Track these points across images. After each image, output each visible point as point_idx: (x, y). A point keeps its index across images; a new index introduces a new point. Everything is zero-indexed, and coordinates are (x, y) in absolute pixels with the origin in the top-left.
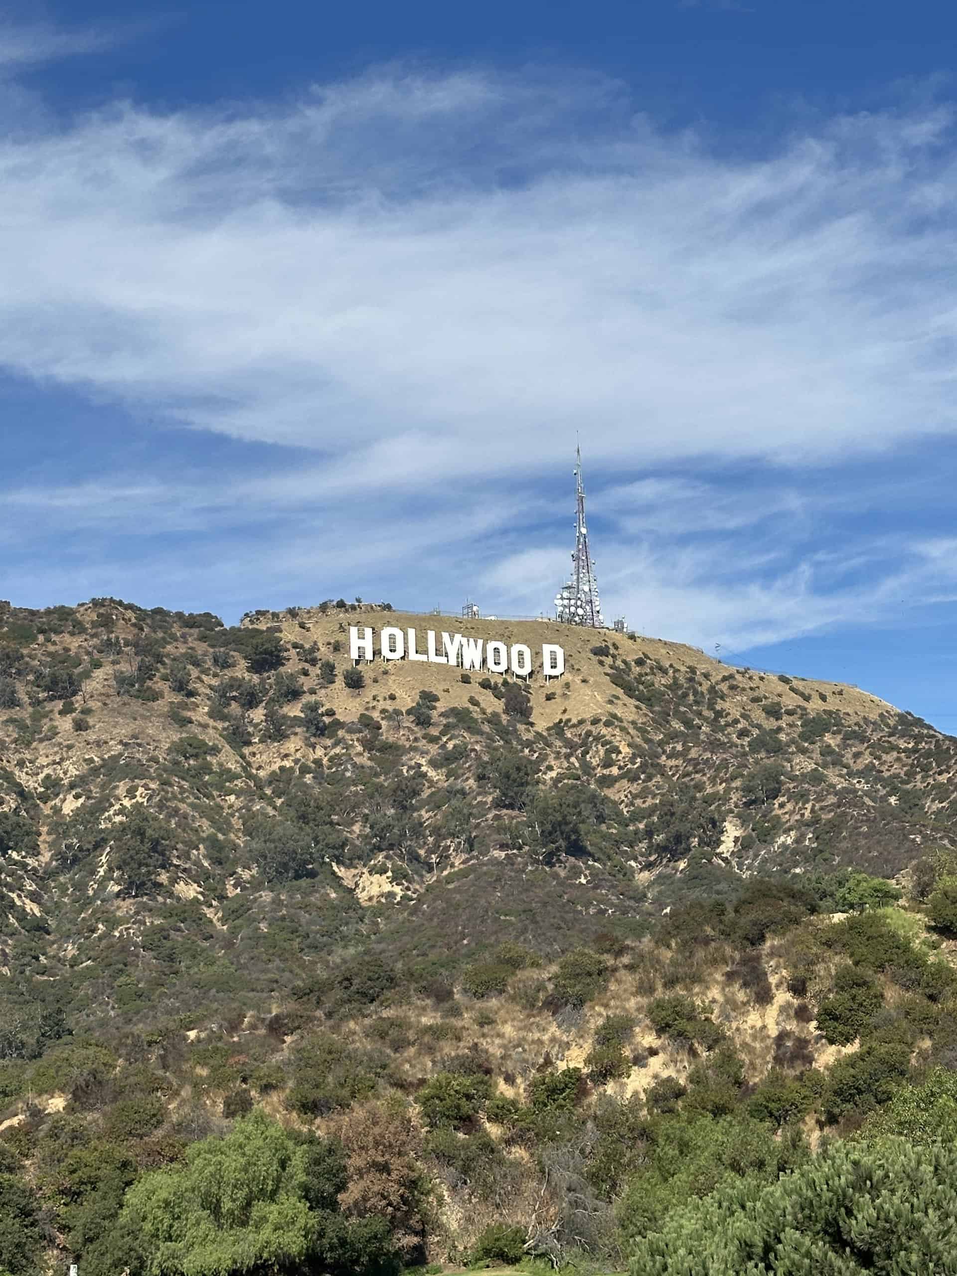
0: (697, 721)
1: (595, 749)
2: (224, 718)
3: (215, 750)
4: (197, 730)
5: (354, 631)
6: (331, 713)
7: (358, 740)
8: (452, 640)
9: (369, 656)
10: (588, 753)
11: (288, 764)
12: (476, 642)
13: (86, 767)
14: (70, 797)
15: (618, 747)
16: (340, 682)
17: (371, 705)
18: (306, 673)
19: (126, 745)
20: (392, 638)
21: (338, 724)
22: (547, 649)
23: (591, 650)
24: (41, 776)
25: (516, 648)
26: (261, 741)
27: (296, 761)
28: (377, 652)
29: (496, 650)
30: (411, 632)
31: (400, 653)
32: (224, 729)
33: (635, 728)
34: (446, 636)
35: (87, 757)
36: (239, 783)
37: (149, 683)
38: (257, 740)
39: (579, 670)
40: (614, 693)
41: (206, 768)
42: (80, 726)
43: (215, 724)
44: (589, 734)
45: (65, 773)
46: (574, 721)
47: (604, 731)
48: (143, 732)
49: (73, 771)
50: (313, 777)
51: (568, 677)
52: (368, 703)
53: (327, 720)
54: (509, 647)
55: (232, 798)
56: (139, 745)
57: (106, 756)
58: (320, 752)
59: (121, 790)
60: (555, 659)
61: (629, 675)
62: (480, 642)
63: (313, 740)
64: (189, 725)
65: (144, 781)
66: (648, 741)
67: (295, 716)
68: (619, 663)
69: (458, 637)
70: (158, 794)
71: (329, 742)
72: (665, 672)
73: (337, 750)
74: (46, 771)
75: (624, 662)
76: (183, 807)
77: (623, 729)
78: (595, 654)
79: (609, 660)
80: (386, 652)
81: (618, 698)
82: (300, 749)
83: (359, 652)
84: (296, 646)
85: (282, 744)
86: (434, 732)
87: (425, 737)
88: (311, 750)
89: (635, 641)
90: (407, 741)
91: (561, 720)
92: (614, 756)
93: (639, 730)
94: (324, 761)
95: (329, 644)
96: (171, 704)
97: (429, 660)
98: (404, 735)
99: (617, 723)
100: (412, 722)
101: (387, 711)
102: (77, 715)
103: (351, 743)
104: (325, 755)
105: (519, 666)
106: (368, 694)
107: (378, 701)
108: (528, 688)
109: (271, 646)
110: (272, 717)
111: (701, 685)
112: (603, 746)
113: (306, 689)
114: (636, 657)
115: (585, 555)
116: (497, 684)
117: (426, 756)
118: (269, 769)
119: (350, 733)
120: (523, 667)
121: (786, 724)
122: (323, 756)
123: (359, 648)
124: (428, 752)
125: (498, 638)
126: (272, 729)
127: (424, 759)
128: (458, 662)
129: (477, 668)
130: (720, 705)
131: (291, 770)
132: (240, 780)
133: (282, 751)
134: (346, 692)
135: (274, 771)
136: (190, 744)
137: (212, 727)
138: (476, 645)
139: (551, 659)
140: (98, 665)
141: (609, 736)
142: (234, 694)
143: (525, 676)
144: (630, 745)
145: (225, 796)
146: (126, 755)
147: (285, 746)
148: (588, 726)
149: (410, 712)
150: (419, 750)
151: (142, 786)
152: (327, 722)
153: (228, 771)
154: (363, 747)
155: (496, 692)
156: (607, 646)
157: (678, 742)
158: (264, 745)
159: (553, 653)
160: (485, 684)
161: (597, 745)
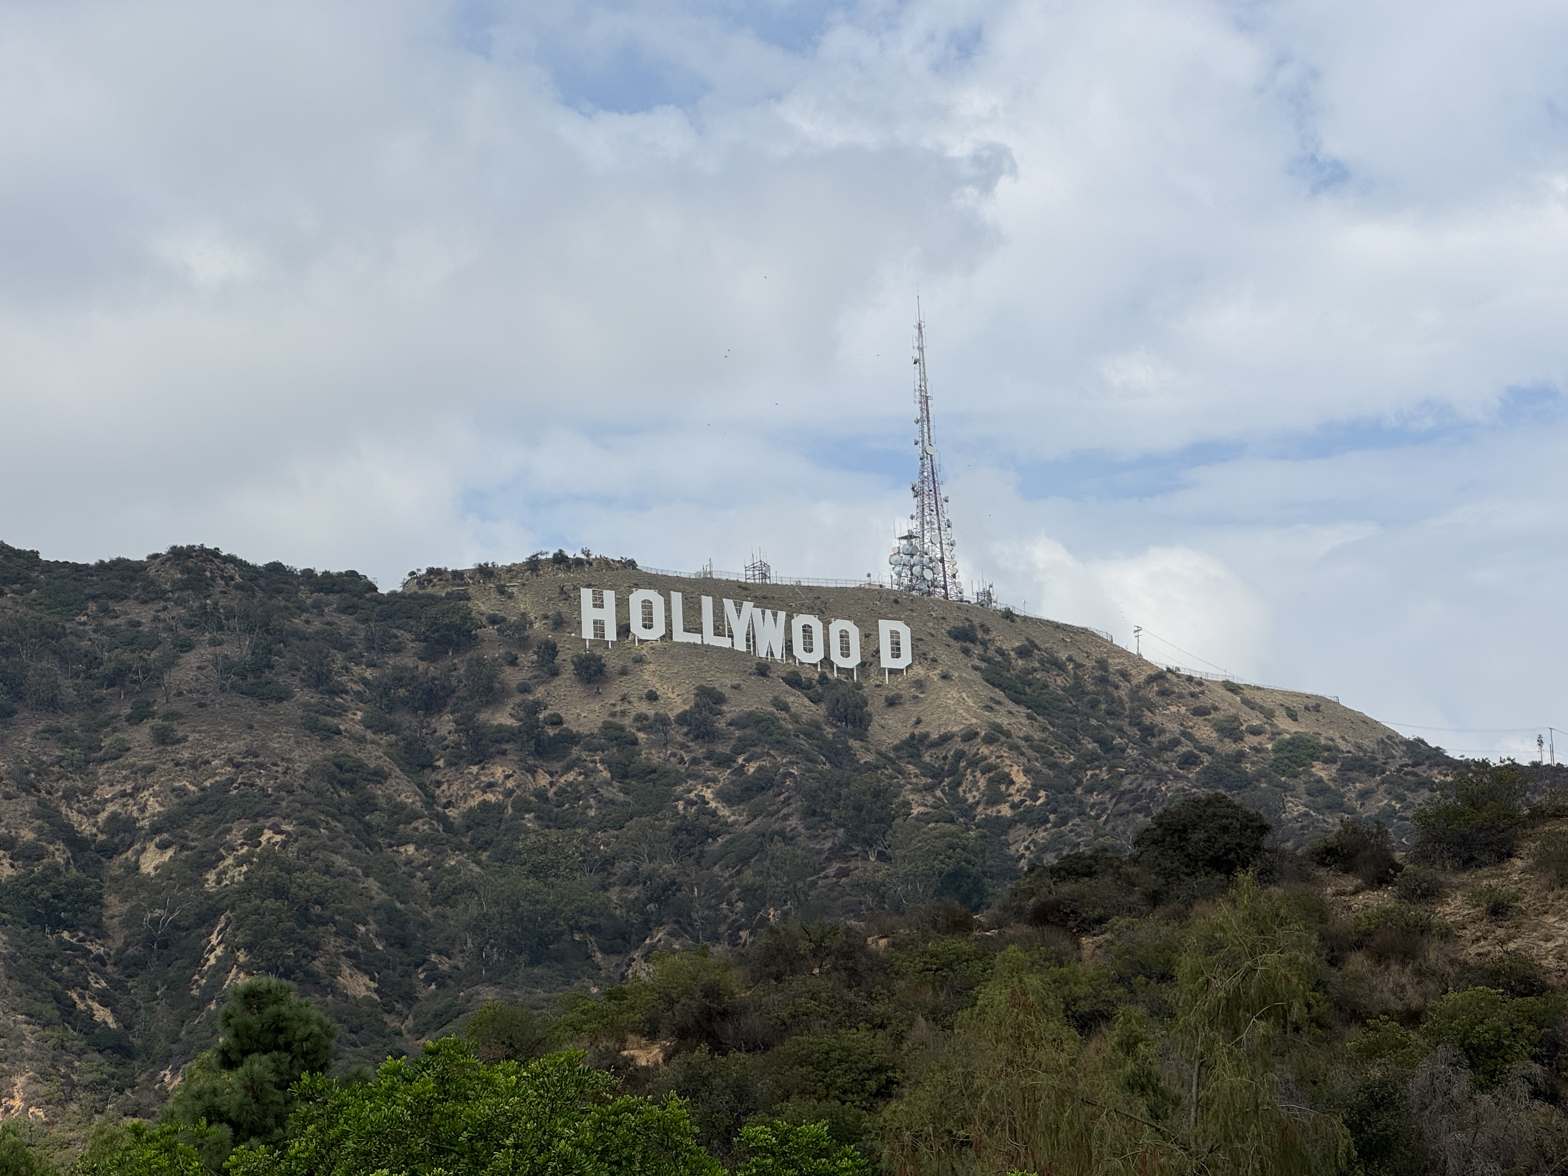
0: (1118, 740)
1: (971, 778)
2: (389, 728)
3: (379, 776)
4: (347, 745)
5: (586, 595)
6: (556, 721)
7: (602, 762)
8: (739, 611)
9: (611, 635)
10: (959, 784)
11: (490, 797)
12: (775, 615)
13: (176, 801)
14: (151, 847)
15: (1009, 775)
16: (568, 672)
17: (618, 708)
18: (513, 662)
19: (237, 766)
20: (647, 606)
21: (572, 739)
22: (885, 627)
23: (949, 632)
24: (103, 816)
25: (838, 626)
26: (450, 764)
27: (509, 793)
28: (624, 630)
29: (807, 629)
30: (677, 598)
31: (658, 630)
32: (391, 745)
33: (1031, 747)
34: (729, 605)
35: (176, 784)
36: (422, 826)
37: (268, 675)
38: (441, 763)
39: (934, 660)
40: (992, 695)
41: (367, 805)
42: (163, 738)
43: (376, 738)
44: (960, 755)
45: (142, 810)
46: (935, 736)
47: (984, 750)
48: (264, 746)
49: (154, 807)
50: (536, 818)
51: (920, 671)
52: (614, 705)
53: (551, 732)
54: (826, 625)
55: (411, 849)
56: (261, 766)
57: (208, 784)
58: (543, 780)
59: (236, 835)
60: (898, 643)
61: (1008, 671)
62: (782, 615)
63: (531, 761)
64: (336, 737)
65: (271, 821)
66: (1053, 766)
67: (503, 726)
68: (991, 653)
69: (748, 606)
70: (296, 840)
71: (557, 766)
72: (1060, 667)
73: (571, 777)
74: (110, 808)
75: (1000, 652)
76: (340, 861)
77: (1013, 747)
78: (956, 638)
79: (977, 650)
80: (637, 628)
81: (999, 703)
82: (511, 775)
83: (595, 629)
84: (494, 620)
85: (483, 768)
86: (722, 749)
87: (709, 756)
88: (530, 777)
89: (1013, 621)
90: (680, 763)
91: (913, 736)
92: (1003, 787)
93: (1037, 749)
94: (551, 793)
95: (546, 617)
96: (306, 706)
97: (705, 643)
98: (674, 755)
99: (1003, 739)
100: (686, 734)
101: (646, 718)
102: (157, 722)
103: (591, 765)
104: (552, 784)
105: (842, 655)
106: (613, 694)
107: (629, 702)
108: (859, 686)
109: (456, 619)
110: (466, 725)
111: (1117, 687)
112: (983, 773)
113: (513, 685)
114: (1017, 644)
115: (932, 488)
116: (810, 680)
117: (712, 785)
118: (462, 805)
119: (590, 750)
120: (848, 656)
121: (1250, 748)
122: (548, 786)
123: (595, 622)
124: (715, 780)
125: (810, 610)
126: (464, 745)
127: (709, 791)
128: (748, 646)
129: (778, 656)
130: (1148, 718)
131: (500, 807)
132: (421, 821)
133: (483, 778)
134: (578, 690)
135: (471, 809)
136: (340, 767)
137: (373, 742)
138: (775, 620)
139: (892, 643)
140: (187, 646)
141: (994, 758)
142: (402, 692)
143: (852, 670)
144: (1026, 772)
145: (398, 846)
146: (239, 781)
147: (487, 771)
148: (958, 744)
149: (682, 719)
150: (700, 777)
151: (269, 828)
152: (551, 733)
153: (402, 806)
154: (611, 772)
155: (810, 692)
156: (972, 627)
157: (1100, 768)
158: (453, 769)
159: (895, 635)
160: (794, 681)
161: (974, 772)
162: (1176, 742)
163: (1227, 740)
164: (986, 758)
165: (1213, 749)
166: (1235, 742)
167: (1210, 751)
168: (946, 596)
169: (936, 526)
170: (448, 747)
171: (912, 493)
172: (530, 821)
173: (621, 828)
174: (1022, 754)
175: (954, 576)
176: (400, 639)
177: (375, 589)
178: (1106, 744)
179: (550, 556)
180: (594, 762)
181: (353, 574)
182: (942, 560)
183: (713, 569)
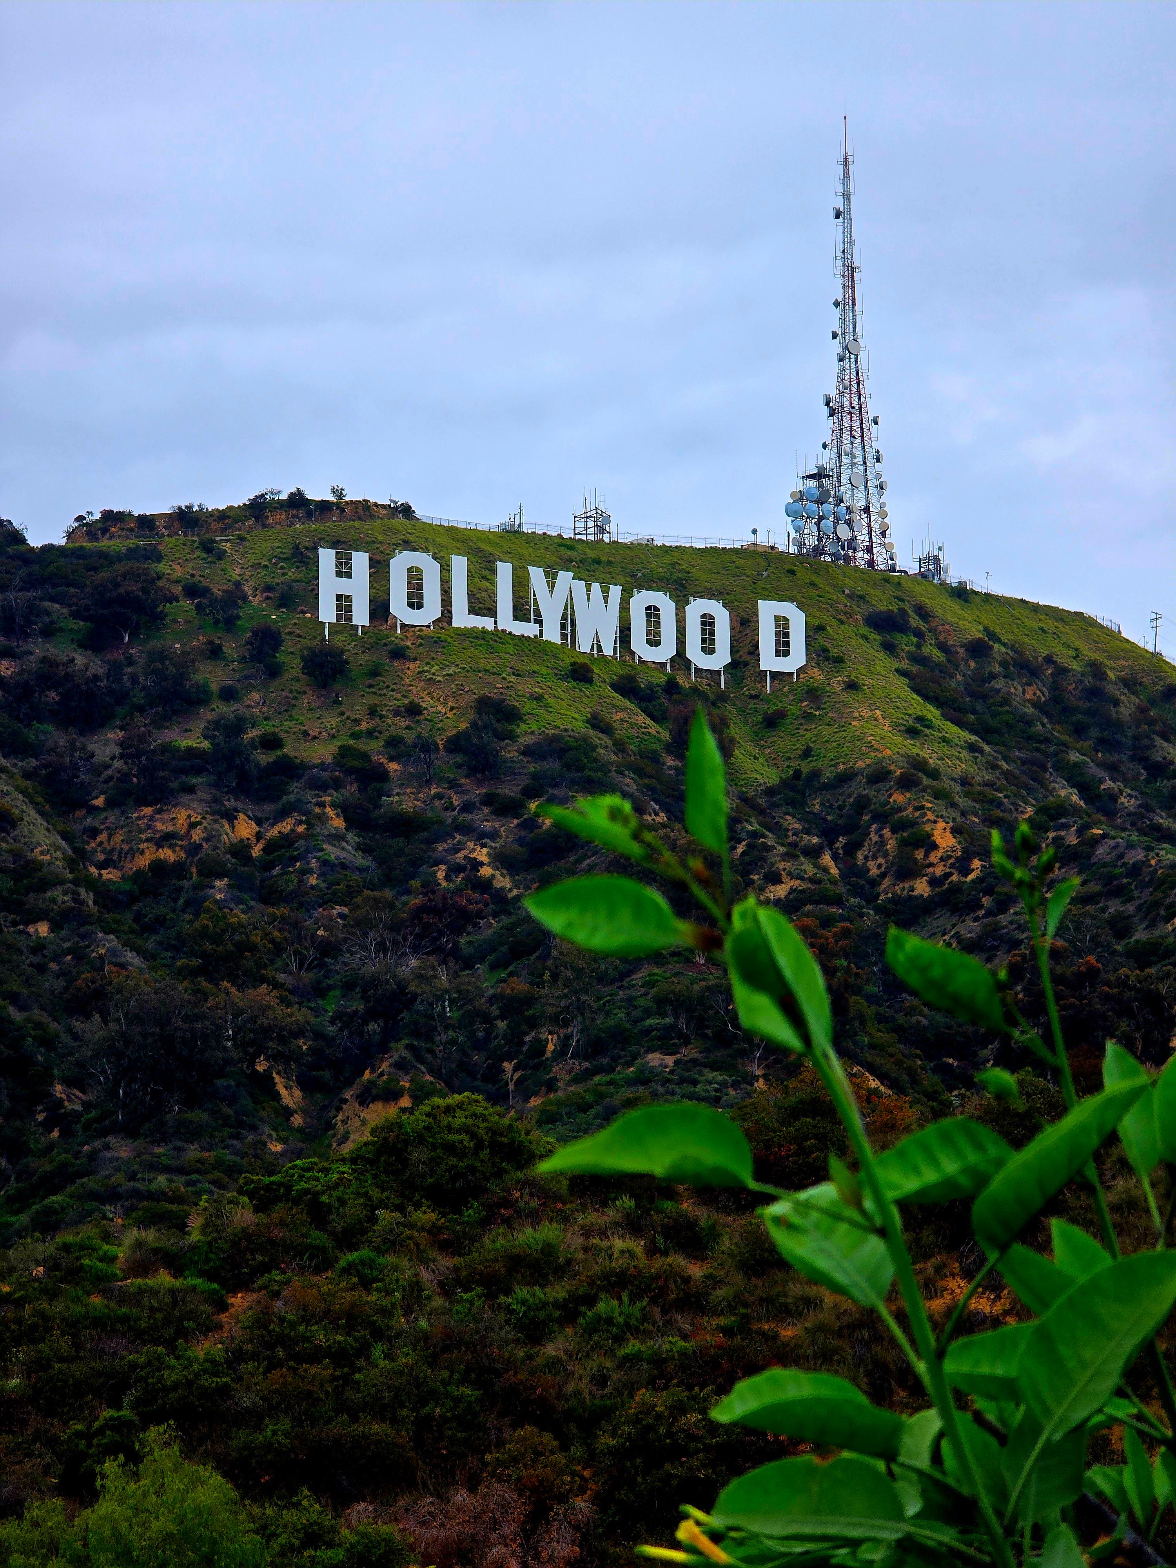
0: (1109, 784)
1: (875, 838)
2: (26, 750)
5: (327, 558)
6: (271, 742)
7: (333, 805)
8: (551, 586)
9: (361, 616)
10: (859, 845)
11: (167, 854)
12: (605, 592)
15: (930, 835)
16: (295, 671)
17: (364, 727)
18: (215, 653)
20: (415, 575)
21: (293, 770)
22: (768, 610)
23: (867, 619)
25: (697, 608)
26: (111, 803)
27: (194, 849)
28: (380, 610)
29: (652, 613)
30: (460, 564)
31: (431, 610)
32: (27, 775)
33: (968, 794)
34: (536, 575)
36: (60, 896)
38: (99, 802)
39: (839, 660)
44: (862, 805)
46: (829, 775)
47: (898, 798)
50: (230, 886)
51: (817, 677)
52: (356, 721)
53: (264, 758)
54: (681, 604)
55: (43, 929)
58: (245, 829)
60: (786, 635)
61: (952, 677)
62: (616, 591)
63: (229, 802)
66: (999, 823)
67: (189, 749)
69: (565, 577)
71: (269, 808)
72: (1033, 671)
73: (286, 826)
75: (943, 648)
77: (941, 794)
78: (877, 627)
79: (907, 645)
80: (399, 607)
82: (199, 823)
83: (339, 608)
84: (192, 591)
85: (160, 812)
86: (510, 789)
87: (489, 800)
88: (227, 826)
89: (968, 601)
90: (447, 809)
91: (797, 774)
92: (921, 853)
93: (977, 797)
94: (256, 851)
95: (269, 588)
97: (500, 628)
98: (439, 796)
99: (927, 781)
100: (459, 766)
101: (403, 741)
103: (317, 810)
104: (259, 836)
105: (704, 650)
106: (358, 701)
107: (381, 717)
108: (726, 697)
109: (136, 589)
110: (137, 749)
112: (894, 831)
113: (214, 688)
114: (970, 636)
116: (653, 689)
117: (490, 842)
118: (128, 865)
119: (317, 788)
120: (712, 652)
122: (253, 839)
123: (339, 597)
124: (494, 835)
125: (658, 584)
126: (134, 776)
127: (484, 850)
128: (564, 636)
129: (608, 651)
131: (179, 870)
132: (60, 888)
133: (159, 826)
134: (309, 696)
135: (139, 873)
138: (606, 599)
139: (777, 635)
141: (910, 809)
142: (53, 696)
143: (718, 672)
144: (956, 831)
145: (26, 925)
147: (166, 816)
148: (861, 787)
149: (455, 743)
150: (474, 831)
152: (263, 763)
153: (37, 866)
154: (346, 820)
155: (650, 705)
156: (904, 610)
157: (1067, 827)
158: (117, 812)
159: (781, 622)
160: (629, 689)
161: (881, 829)
164: (900, 810)
168: (871, 564)
169: (859, 460)
170: (109, 779)
171: (826, 411)
172: (220, 890)
173: (353, 904)
174: (953, 805)
175: (884, 533)
176: (55, 617)
177: (24, 541)
178: (1089, 789)
179: (284, 497)
182: (866, 511)
183: (525, 519)
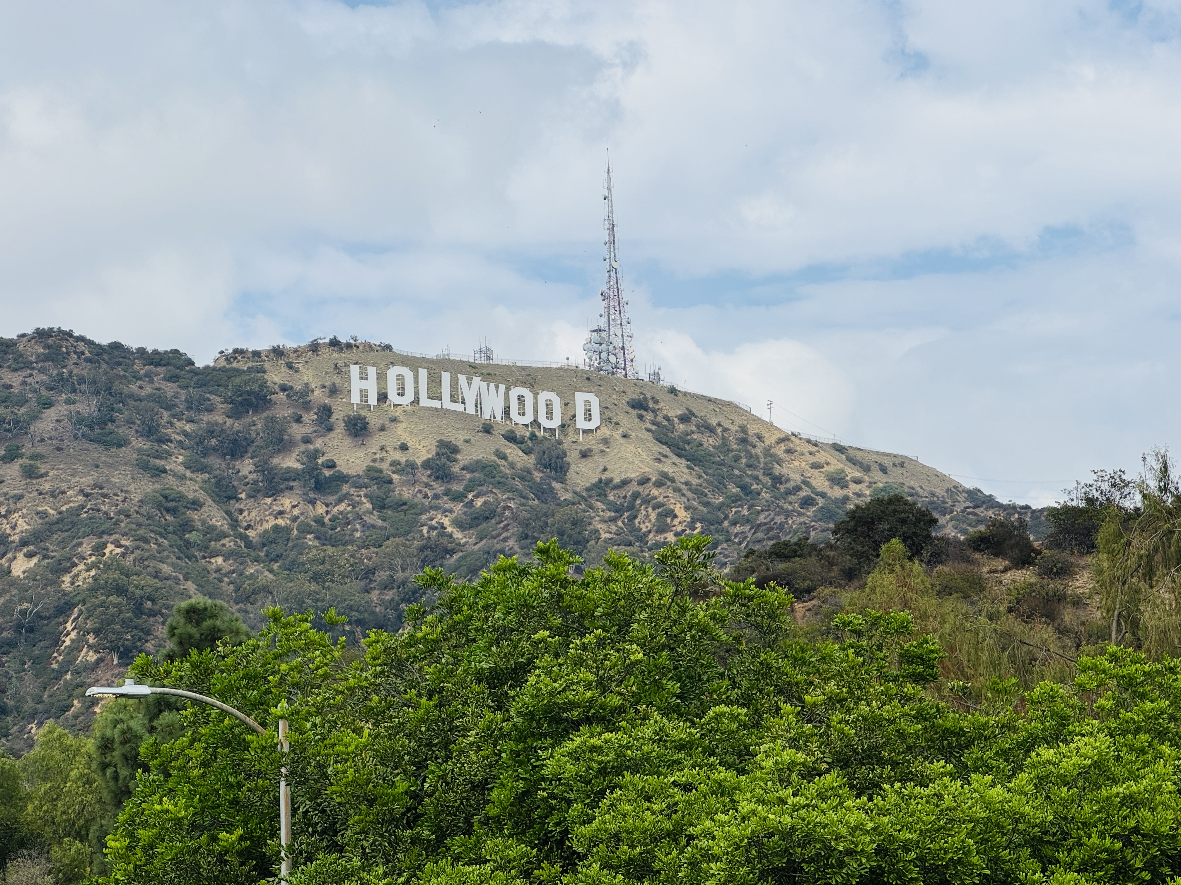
0: (755, 486)
1: (644, 512)
2: (203, 469)
3: (196, 505)
4: (171, 481)
5: (355, 370)
6: (332, 465)
7: (366, 496)
8: (470, 384)
9: (373, 400)
10: (636, 517)
11: (281, 522)
12: (497, 387)
13: (40, 521)
14: (20, 556)
15: (673, 511)
16: (340, 429)
17: (378, 456)
18: (298, 420)
19: (87, 495)
20: (400, 378)
21: (343, 478)
22: (580, 397)
23: (628, 403)
25: (544, 396)
26: (249, 496)
27: (295, 519)
28: (383, 397)
29: (520, 398)
30: (423, 373)
31: (409, 396)
32: (205, 482)
33: (690, 490)
34: (462, 379)
35: (40, 509)
36: (229, 543)
37: (110, 426)
38: (243, 496)
39: (617, 424)
40: (661, 450)
41: (186, 526)
42: (30, 473)
43: (194, 476)
44: (636, 495)
45: (13, 528)
46: (617, 480)
47: (655, 492)
48: (108, 481)
49: (23, 526)
50: (315, 538)
51: (606, 431)
52: (375, 453)
53: (327, 473)
54: (536, 395)
55: (220, 560)
56: (105, 496)
57: (64, 509)
58: (321, 509)
59: (86, 548)
60: (590, 410)
61: (672, 432)
62: (502, 387)
63: (312, 495)
64: (163, 475)
65: (113, 537)
66: (706, 504)
67: (289, 468)
68: (660, 419)
69: (477, 380)
70: (132, 552)
71: (331, 499)
72: (711, 430)
73: (342, 507)
75: (667, 418)
76: (166, 569)
77: (677, 490)
78: (633, 407)
79: (649, 416)
80: (393, 396)
81: (666, 456)
83: (361, 396)
84: (284, 388)
85: (275, 500)
86: (457, 487)
87: (447, 493)
88: (311, 507)
89: (676, 395)
90: (424, 498)
91: (600, 481)
92: (669, 520)
93: (695, 492)
94: (326, 520)
95: (324, 387)
96: (139, 451)
97: (444, 407)
98: (420, 491)
99: (669, 483)
100: (429, 476)
101: (399, 464)
102: (25, 461)
103: (357, 499)
104: (327, 512)
105: (547, 418)
106: (374, 443)
107: (387, 451)
108: (560, 443)
109: (255, 387)
110: (263, 468)
111: (754, 447)
112: (654, 509)
113: (299, 437)
114: (679, 413)
115: (616, 294)
116: (523, 437)
117: (449, 514)
118: (259, 528)
119: (356, 487)
120: (552, 419)
121: (854, 493)
122: (324, 514)
123: (361, 391)
124: (451, 511)
125: (524, 384)
126: (261, 482)
127: (447, 519)
128: (477, 411)
129: (499, 418)
130: (777, 470)
131: (288, 530)
132: (228, 539)
133: (275, 507)
134: (348, 441)
135: (266, 531)
136: (166, 497)
137: (191, 479)
138: (497, 391)
139: (585, 410)
140: (48, 404)
141: (662, 497)
142: (213, 442)
143: (555, 430)
144: (687, 508)
145: (210, 558)
146: (89, 507)
147: (278, 502)
148: (634, 487)
149: (427, 464)
150: (440, 509)
151: (112, 543)
152: (327, 475)
153: (213, 528)
154: (372, 503)
155: (523, 446)
156: (645, 399)
157: (742, 506)
158: (252, 500)
159: (587, 403)
160: (511, 438)
161: (647, 508)
162: (798, 488)
163: (836, 487)
164: (656, 498)
165: (825, 494)
166: (842, 488)
167: (823, 495)
168: (626, 376)
169: (619, 322)
170: (248, 483)
171: (601, 298)
172: (310, 540)
173: (380, 546)
174: (684, 495)
175: (632, 361)
176: (213, 402)
177: (193, 364)
178: (745, 488)
179: (327, 341)
180: (359, 496)
181: (176, 351)
182: (623, 348)
183: (450, 352)
